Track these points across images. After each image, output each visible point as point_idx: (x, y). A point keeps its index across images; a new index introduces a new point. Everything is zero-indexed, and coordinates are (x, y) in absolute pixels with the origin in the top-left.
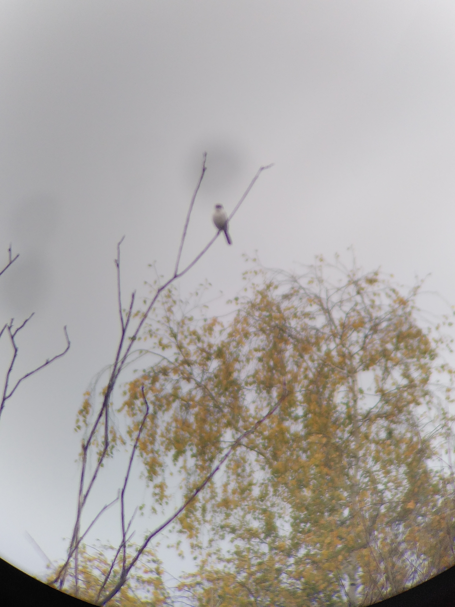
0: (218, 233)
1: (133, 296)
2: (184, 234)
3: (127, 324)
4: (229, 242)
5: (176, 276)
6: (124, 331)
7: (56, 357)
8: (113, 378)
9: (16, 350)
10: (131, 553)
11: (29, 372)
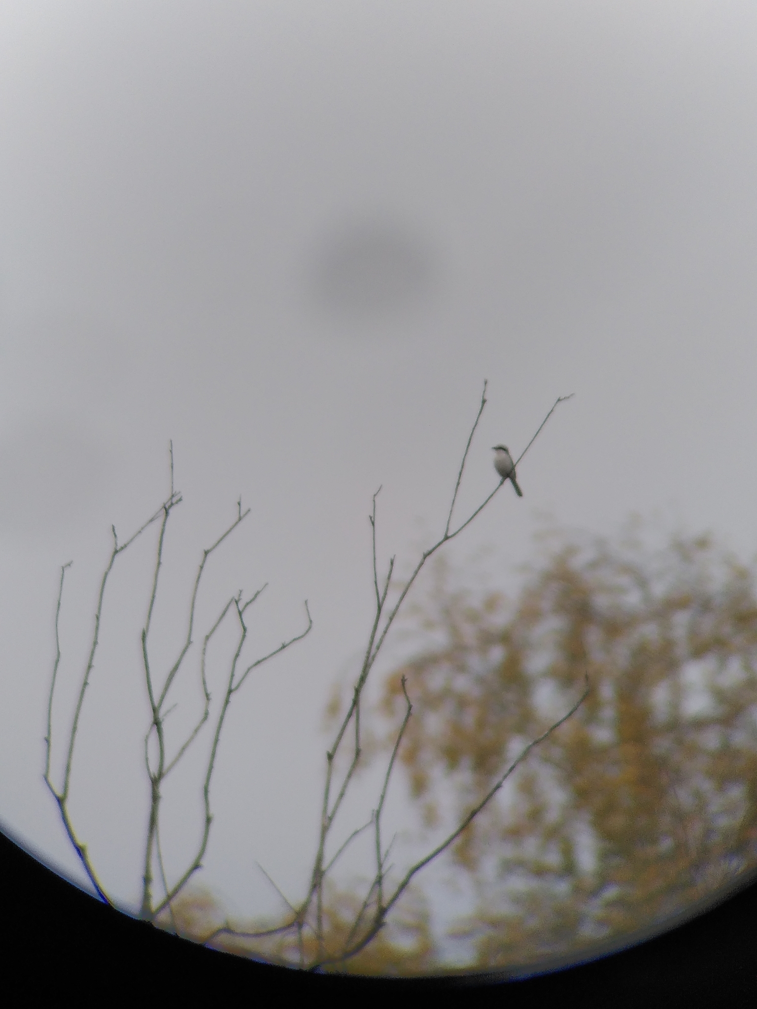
0: (502, 483)
1: (392, 563)
2: (458, 484)
3: (384, 599)
4: (519, 493)
5: (447, 538)
6: (380, 608)
7: (295, 640)
8: (367, 667)
9: (245, 629)
10: (389, 890)
11: (260, 659)
